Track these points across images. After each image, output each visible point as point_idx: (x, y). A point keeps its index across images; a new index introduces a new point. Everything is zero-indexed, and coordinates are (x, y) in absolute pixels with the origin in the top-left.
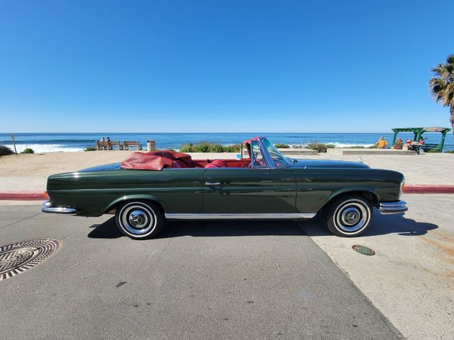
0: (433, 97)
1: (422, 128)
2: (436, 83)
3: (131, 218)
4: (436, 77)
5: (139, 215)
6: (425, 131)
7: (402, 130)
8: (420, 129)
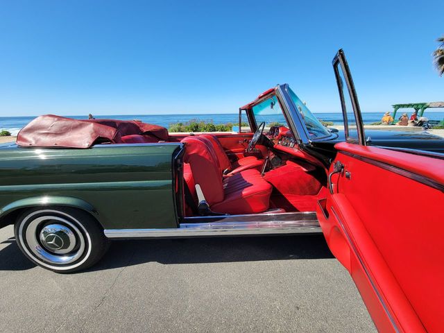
0: (437, 69)
1: (425, 104)
2: (442, 54)
3: (42, 237)
4: (441, 48)
5: (57, 233)
6: (428, 107)
7: (403, 106)
8: (423, 104)
